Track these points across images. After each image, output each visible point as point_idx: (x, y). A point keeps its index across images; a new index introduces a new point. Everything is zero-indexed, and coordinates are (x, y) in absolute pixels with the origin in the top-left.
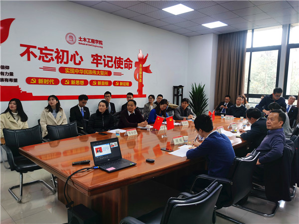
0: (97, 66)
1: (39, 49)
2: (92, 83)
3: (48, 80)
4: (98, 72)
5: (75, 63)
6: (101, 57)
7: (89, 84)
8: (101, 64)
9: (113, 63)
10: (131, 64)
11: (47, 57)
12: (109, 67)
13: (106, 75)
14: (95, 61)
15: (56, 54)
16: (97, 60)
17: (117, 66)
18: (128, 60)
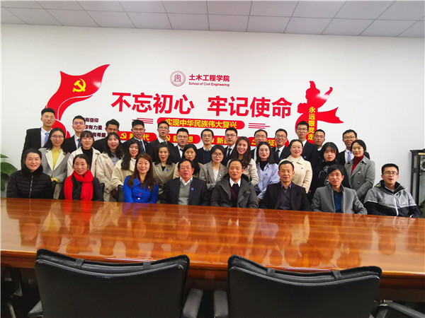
0: (218, 114)
1: (134, 96)
4: (219, 123)
5: (182, 112)
6: (225, 100)
8: (226, 110)
9: (248, 108)
10: (289, 109)
11: (143, 106)
12: (239, 114)
14: (215, 107)
15: (155, 101)
16: (218, 104)
17: (256, 113)
18: (282, 102)
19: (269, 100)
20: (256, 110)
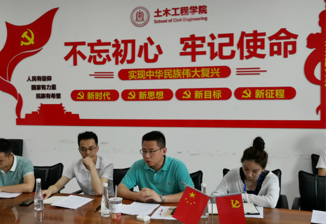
0: (194, 60)
1: (89, 45)
2: (180, 94)
3: (101, 94)
4: (196, 71)
5: (147, 60)
6: (203, 39)
7: (174, 97)
8: (204, 53)
9: (235, 48)
10: (294, 44)
11: (100, 56)
12: (222, 57)
13: (215, 76)
14: (189, 50)
15: (115, 49)
16: (194, 46)
17: (246, 54)
18: (283, 35)
19: (264, 34)
20: (245, 50)
